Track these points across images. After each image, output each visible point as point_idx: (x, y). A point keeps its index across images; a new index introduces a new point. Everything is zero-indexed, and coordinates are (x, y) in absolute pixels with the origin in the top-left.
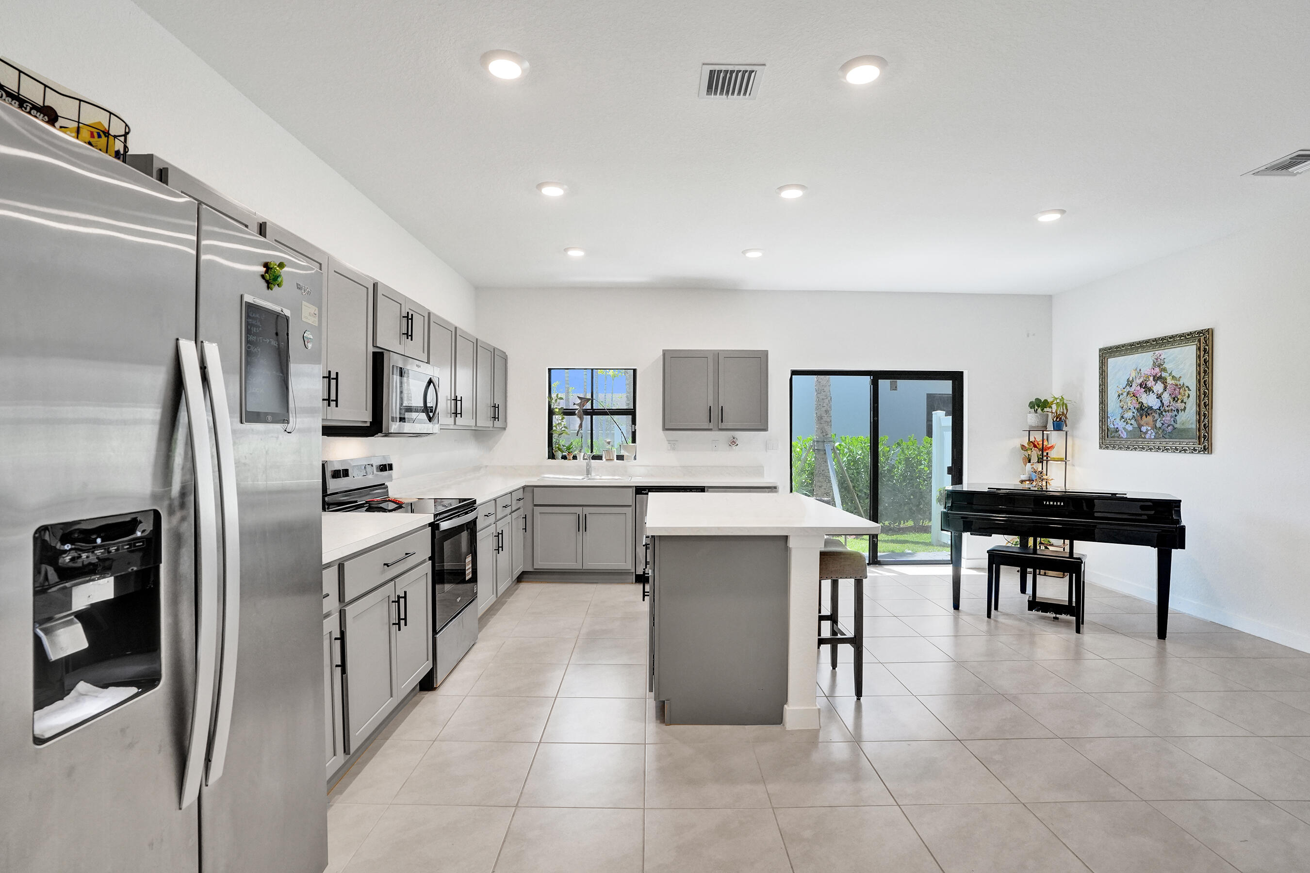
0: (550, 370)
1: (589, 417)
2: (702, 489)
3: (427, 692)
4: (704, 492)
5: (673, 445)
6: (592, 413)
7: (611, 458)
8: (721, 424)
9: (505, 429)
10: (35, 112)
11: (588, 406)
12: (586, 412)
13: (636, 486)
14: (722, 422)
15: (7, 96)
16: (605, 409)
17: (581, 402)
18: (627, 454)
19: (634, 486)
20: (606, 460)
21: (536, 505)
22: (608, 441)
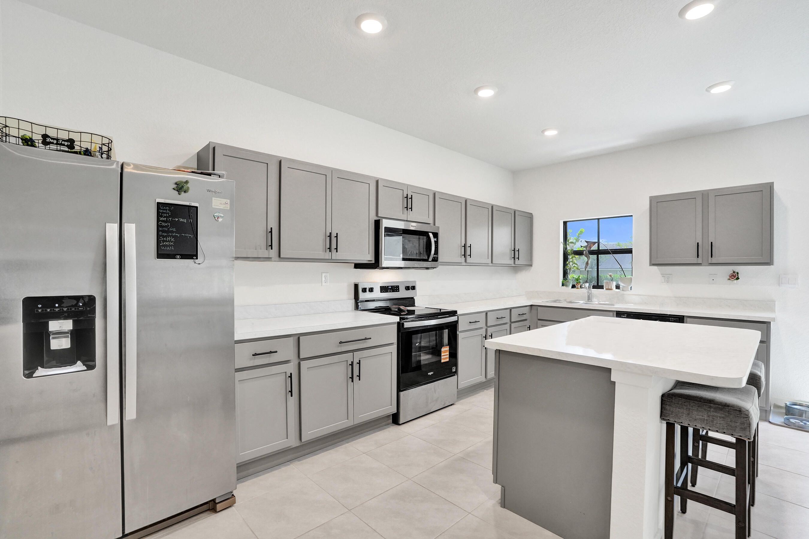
0: (565, 223)
1: (595, 257)
2: (680, 319)
3: (395, 425)
4: (683, 323)
5: (667, 279)
6: (598, 252)
7: (610, 288)
8: (712, 259)
9: (531, 265)
10: (64, 142)
11: (595, 247)
12: (592, 253)
13: (616, 311)
14: (712, 257)
15: (51, 139)
16: (608, 250)
17: (588, 245)
18: (623, 285)
19: (615, 311)
20: (606, 289)
21: (539, 320)
22: (610, 274)
